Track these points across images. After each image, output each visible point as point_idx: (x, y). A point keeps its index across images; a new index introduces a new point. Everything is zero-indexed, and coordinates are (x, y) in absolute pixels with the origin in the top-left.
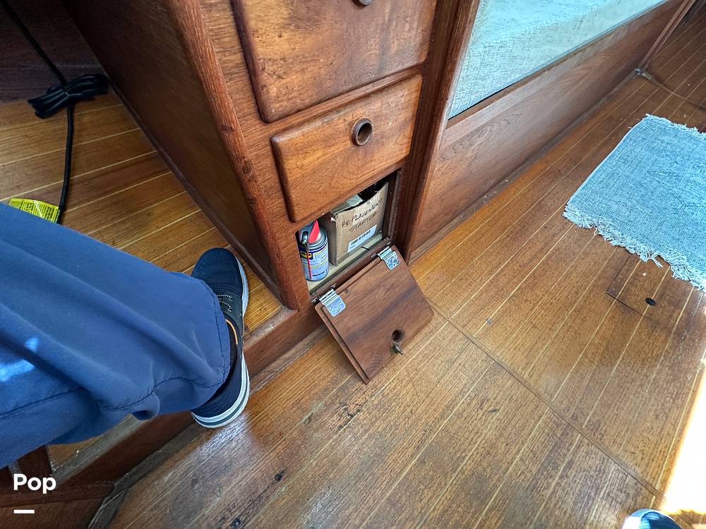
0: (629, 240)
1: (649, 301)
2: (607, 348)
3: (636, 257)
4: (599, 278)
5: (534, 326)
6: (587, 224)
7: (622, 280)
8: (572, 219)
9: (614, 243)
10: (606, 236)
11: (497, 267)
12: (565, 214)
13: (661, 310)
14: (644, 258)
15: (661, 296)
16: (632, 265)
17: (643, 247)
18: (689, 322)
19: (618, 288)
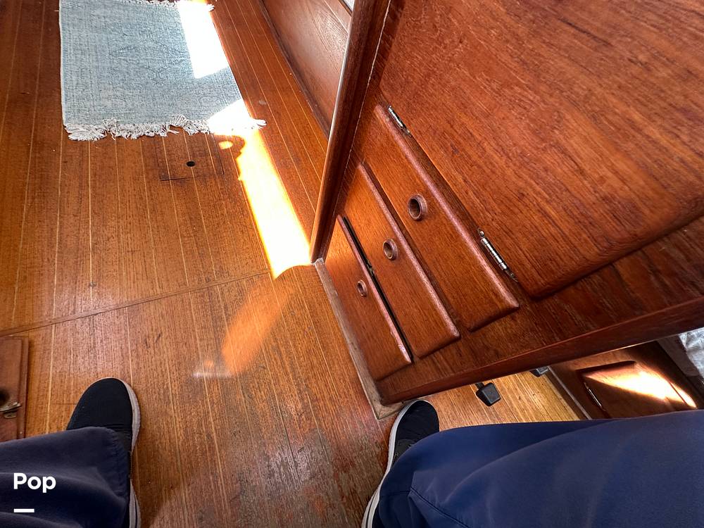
0: (142, 126)
1: (190, 164)
3: (157, 137)
6: (99, 135)
7: (162, 162)
10: (124, 135)
12: (72, 137)
13: (200, 165)
14: (163, 135)
15: (194, 155)
16: (161, 146)
17: (156, 126)
18: (219, 160)
19: (164, 171)
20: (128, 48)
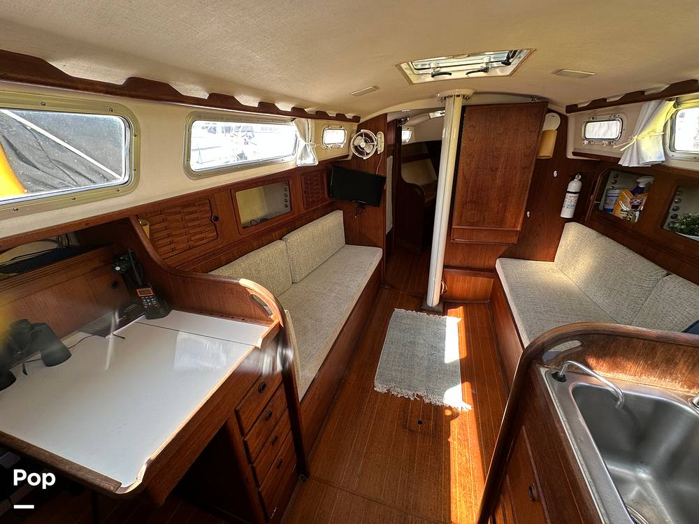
0: (404, 391)
1: (420, 422)
2: (410, 460)
3: (409, 399)
4: (398, 420)
5: (379, 466)
6: (385, 391)
7: (407, 416)
8: (378, 390)
9: (399, 396)
10: (395, 394)
11: (353, 441)
12: (375, 389)
13: (425, 425)
14: (412, 399)
15: (423, 418)
16: (409, 405)
17: (410, 393)
18: (436, 426)
19: (406, 422)
20: (411, 342)
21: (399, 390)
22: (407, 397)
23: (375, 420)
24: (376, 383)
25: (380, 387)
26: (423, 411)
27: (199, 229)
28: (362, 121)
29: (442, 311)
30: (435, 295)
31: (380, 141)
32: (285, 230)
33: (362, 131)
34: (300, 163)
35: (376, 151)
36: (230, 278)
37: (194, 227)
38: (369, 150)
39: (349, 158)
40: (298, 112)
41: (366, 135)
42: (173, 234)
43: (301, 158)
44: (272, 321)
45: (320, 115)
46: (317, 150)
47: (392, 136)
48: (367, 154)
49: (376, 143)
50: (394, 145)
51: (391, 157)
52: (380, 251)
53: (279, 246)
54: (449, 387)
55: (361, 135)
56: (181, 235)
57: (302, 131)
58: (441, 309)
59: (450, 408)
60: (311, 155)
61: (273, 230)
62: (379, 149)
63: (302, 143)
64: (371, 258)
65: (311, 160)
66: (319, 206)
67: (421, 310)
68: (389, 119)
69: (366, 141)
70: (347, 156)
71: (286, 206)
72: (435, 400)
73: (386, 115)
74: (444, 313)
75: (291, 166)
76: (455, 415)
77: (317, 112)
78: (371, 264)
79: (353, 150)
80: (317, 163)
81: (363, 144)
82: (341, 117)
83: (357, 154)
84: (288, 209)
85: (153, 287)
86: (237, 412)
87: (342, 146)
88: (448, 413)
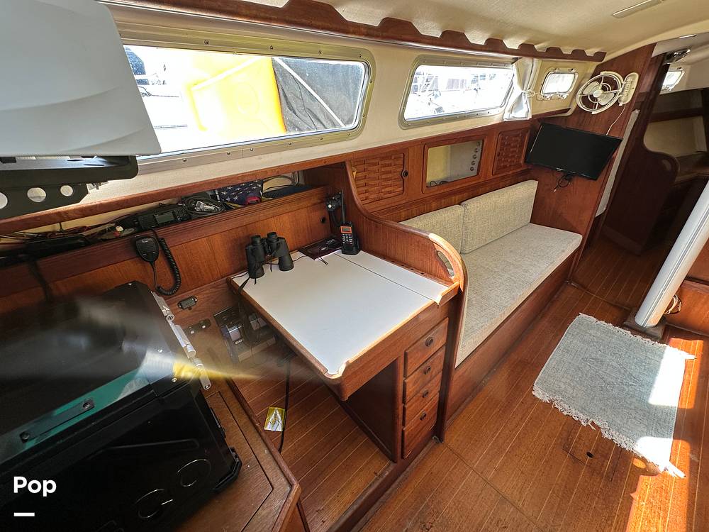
0: (573, 411)
1: (589, 454)
2: (566, 487)
3: (579, 423)
4: (558, 439)
5: (522, 473)
6: (546, 400)
7: (572, 439)
8: (537, 396)
9: (565, 413)
10: (560, 409)
11: (496, 433)
12: (533, 393)
13: (596, 461)
14: (584, 424)
15: (596, 451)
16: (578, 429)
17: (582, 416)
18: (614, 469)
19: (570, 445)
20: (596, 359)
21: (567, 407)
22: (577, 419)
23: (526, 424)
24: (536, 387)
25: (539, 392)
26: (598, 445)
27: (390, 182)
28: (607, 58)
29: (661, 337)
30: (654, 314)
31: (628, 87)
32: (465, 195)
33: (602, 73)
34: (507, 117)
35: (617, 103)
36: (420, 230)
37: (386, 179)
38: (605, 100)
39: (569, 113)
40: (527, 50)
41: (607, 79)
42: (370, 183)
43: (511, 111)
44: (451, 282)
45: (553, 53)
46: (535, 100)
47: (649, 80)
48: (600, 106)
49: (620, 90)
50: (648, 94)
51: (637, 112)
52: (580, 237)
53: (457, 210)
54: (649, 434)
55: (599, 80)
56: (374, 185)
57: (522, 76)
58: (659, 333)
59: (643, 460)
60: (525, 106)
61: (454, 193)
62: (623, 99)
63: (518, 90)
64: (563, 245)
65: (523, 113)
66: (510, 172)
67: (622, 326)
68: (656, 52)
69: (604, 89)
70: (567, 110)
71: (472, 169)
72: (621, 440)
73: (653, 46)
74: (664, 340)
75: (495, 121)
76: (649, 471)
77: (548, 49)
78: (563, 251)
79: (579, 102)
80: (530, 117)
81: (598, 93)
82: (578, 55)
83: (583, 107)
84: (474, 173)
85: (353, 226)
86: (406, 355)
87: (565, 96)
88: (640, 464)
